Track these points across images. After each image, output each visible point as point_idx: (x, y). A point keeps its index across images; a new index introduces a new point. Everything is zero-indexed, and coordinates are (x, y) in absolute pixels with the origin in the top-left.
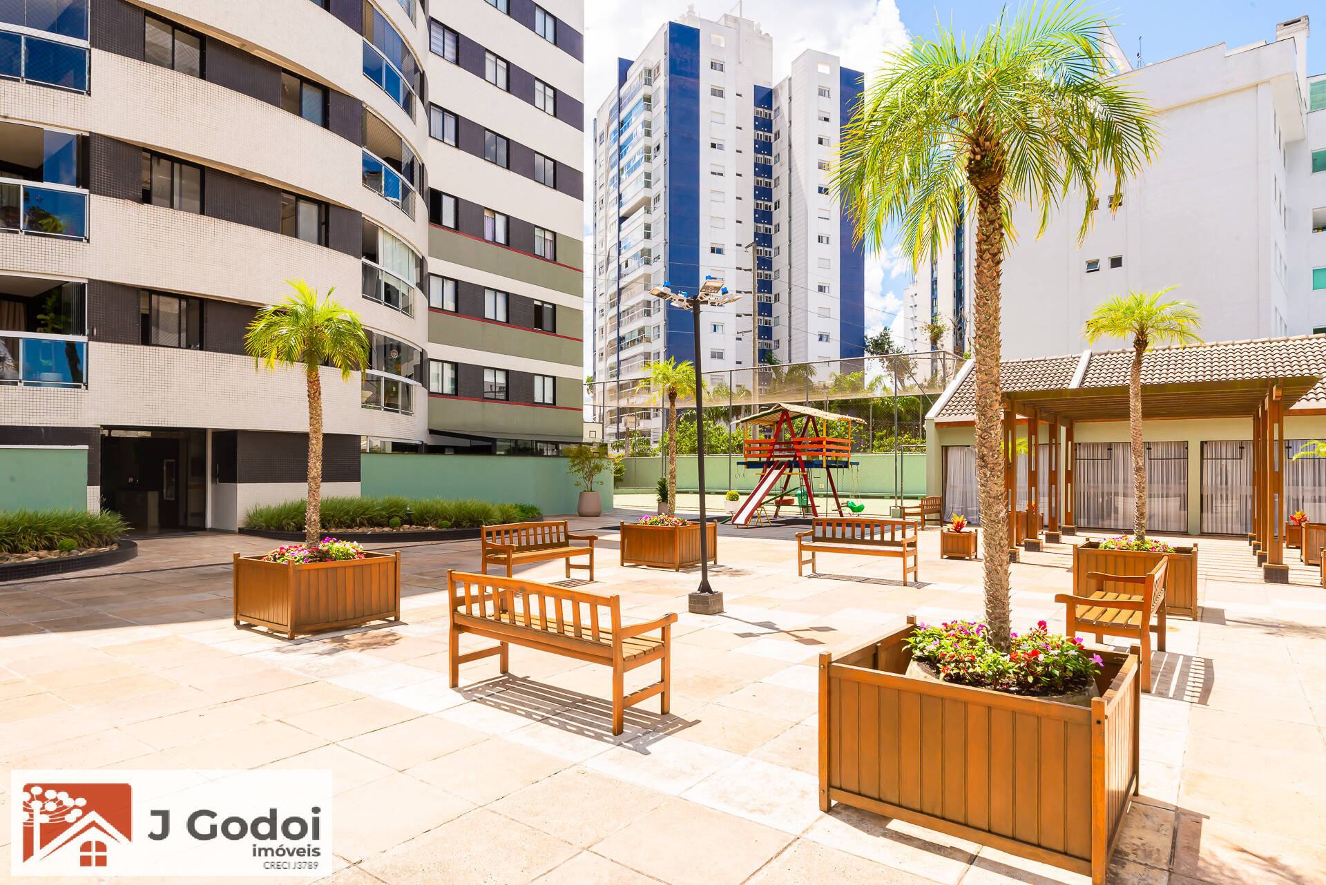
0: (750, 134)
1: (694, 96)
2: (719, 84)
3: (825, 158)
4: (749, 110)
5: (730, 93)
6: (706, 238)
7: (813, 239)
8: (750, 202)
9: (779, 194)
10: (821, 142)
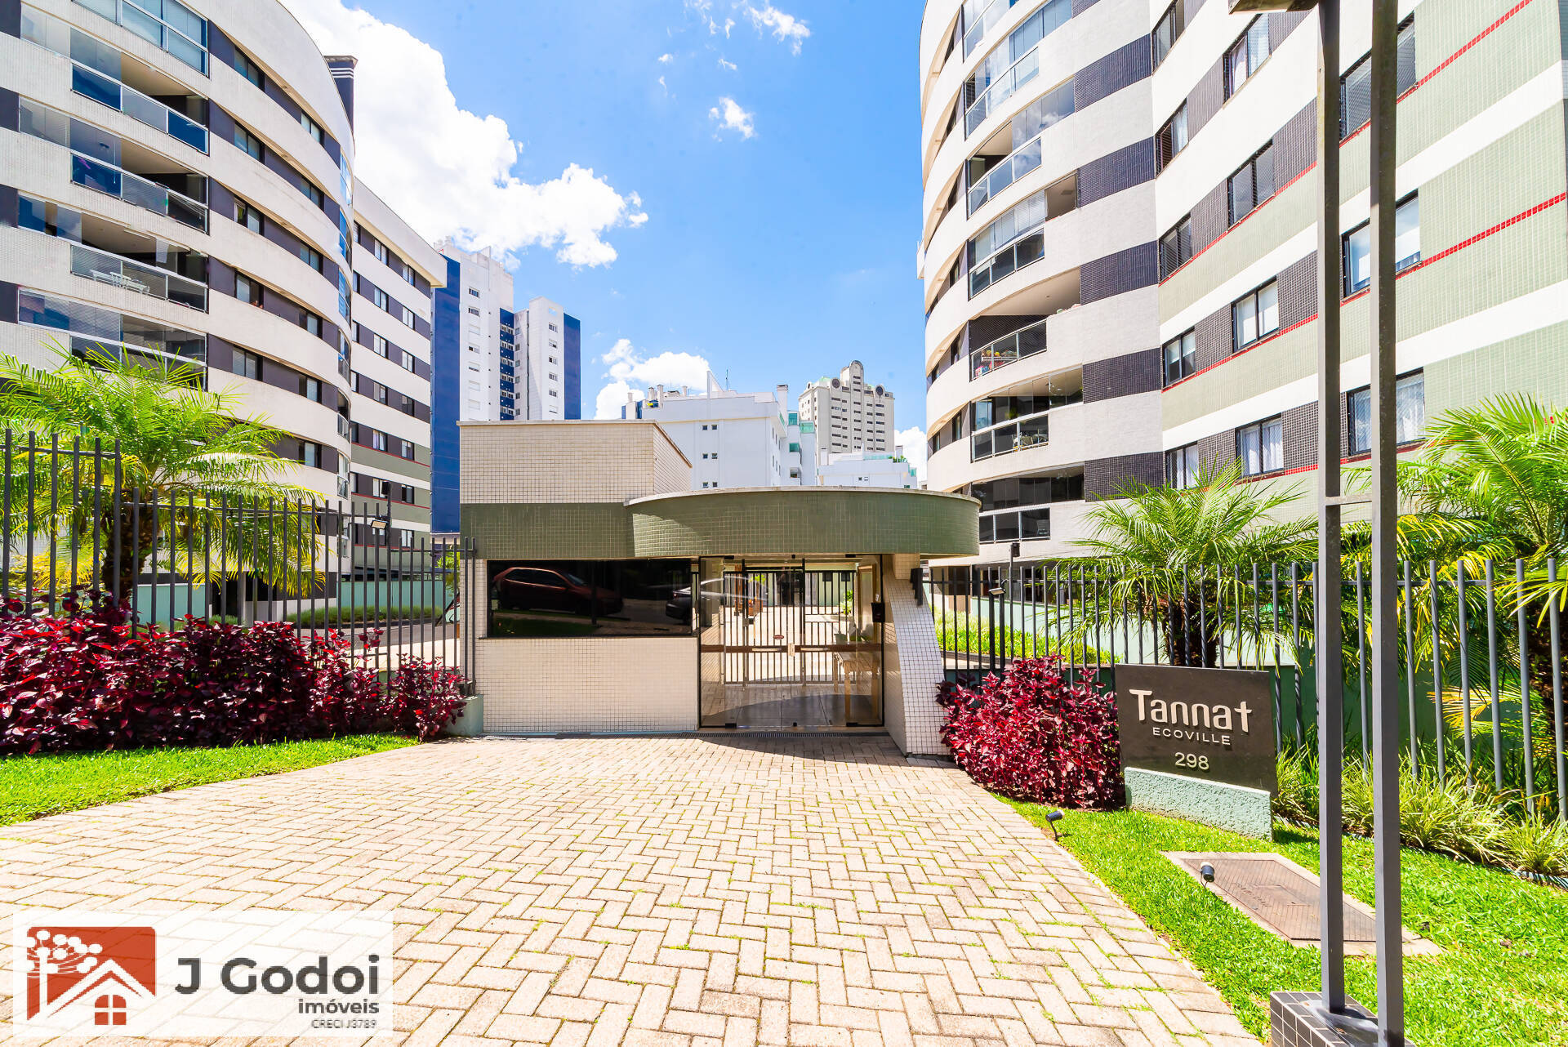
0: (497, 343)
1: (456, 312)
2: (474, 305)
3: (554, 372)
4: (497, 326)
5: (483, 313)
9: (520, 388)
10: (551, 360)
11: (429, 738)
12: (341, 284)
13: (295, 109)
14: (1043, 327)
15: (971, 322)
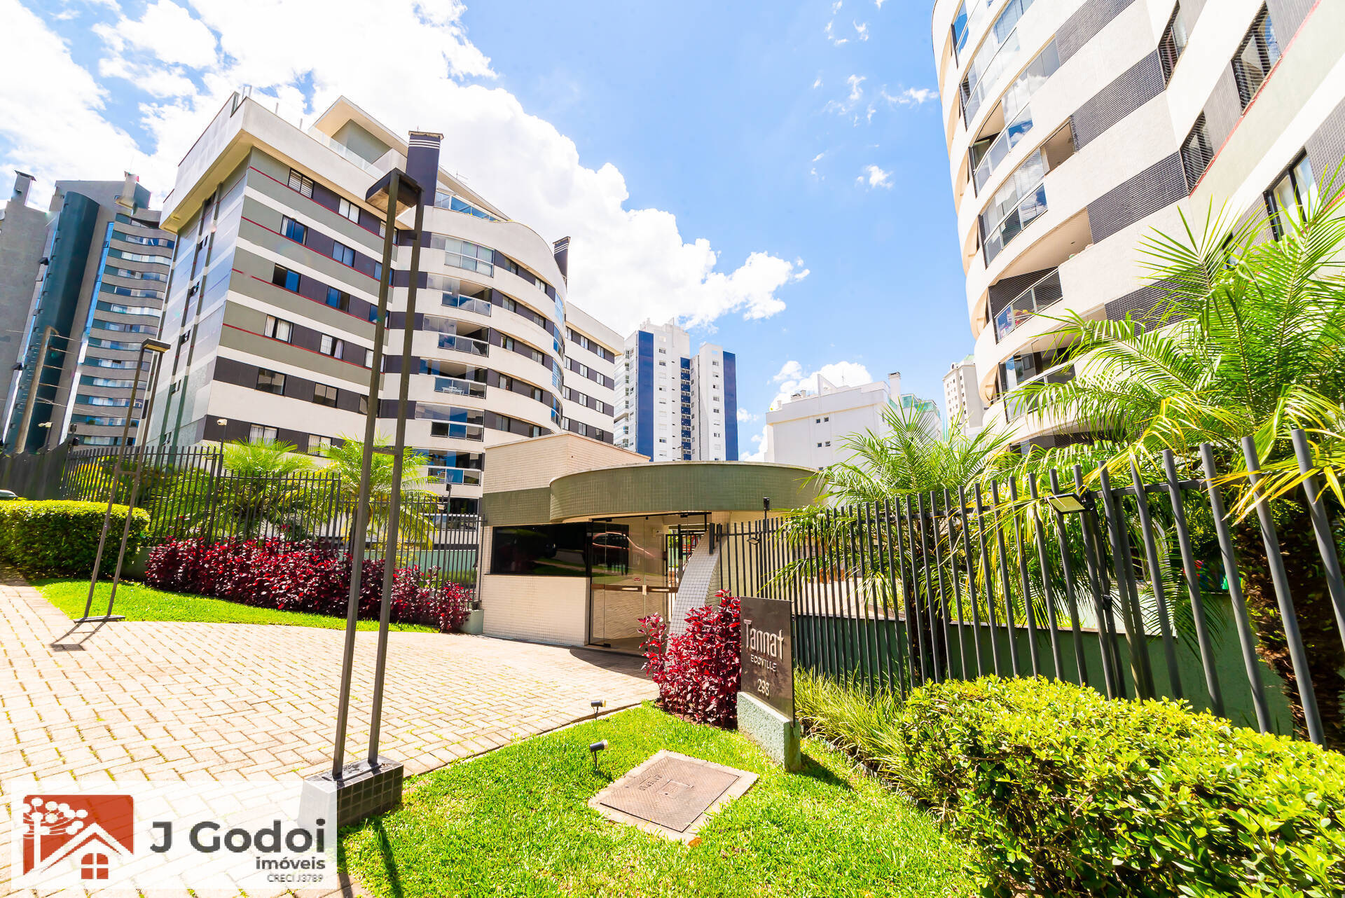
0: (679, 381)
1: (651, 365)
2: (663, 360)
3: (717, 395)
4: (678, 370)
5: (669, 364)
6: (657, 435)
7: (711, 435)
8: (679, 415)
9: (694, 411)
10: (714, 387)
11: (445, 631)
12: (555, 368)
13: (530, 277)
14: (1057, 275)
15: (991, 288)
